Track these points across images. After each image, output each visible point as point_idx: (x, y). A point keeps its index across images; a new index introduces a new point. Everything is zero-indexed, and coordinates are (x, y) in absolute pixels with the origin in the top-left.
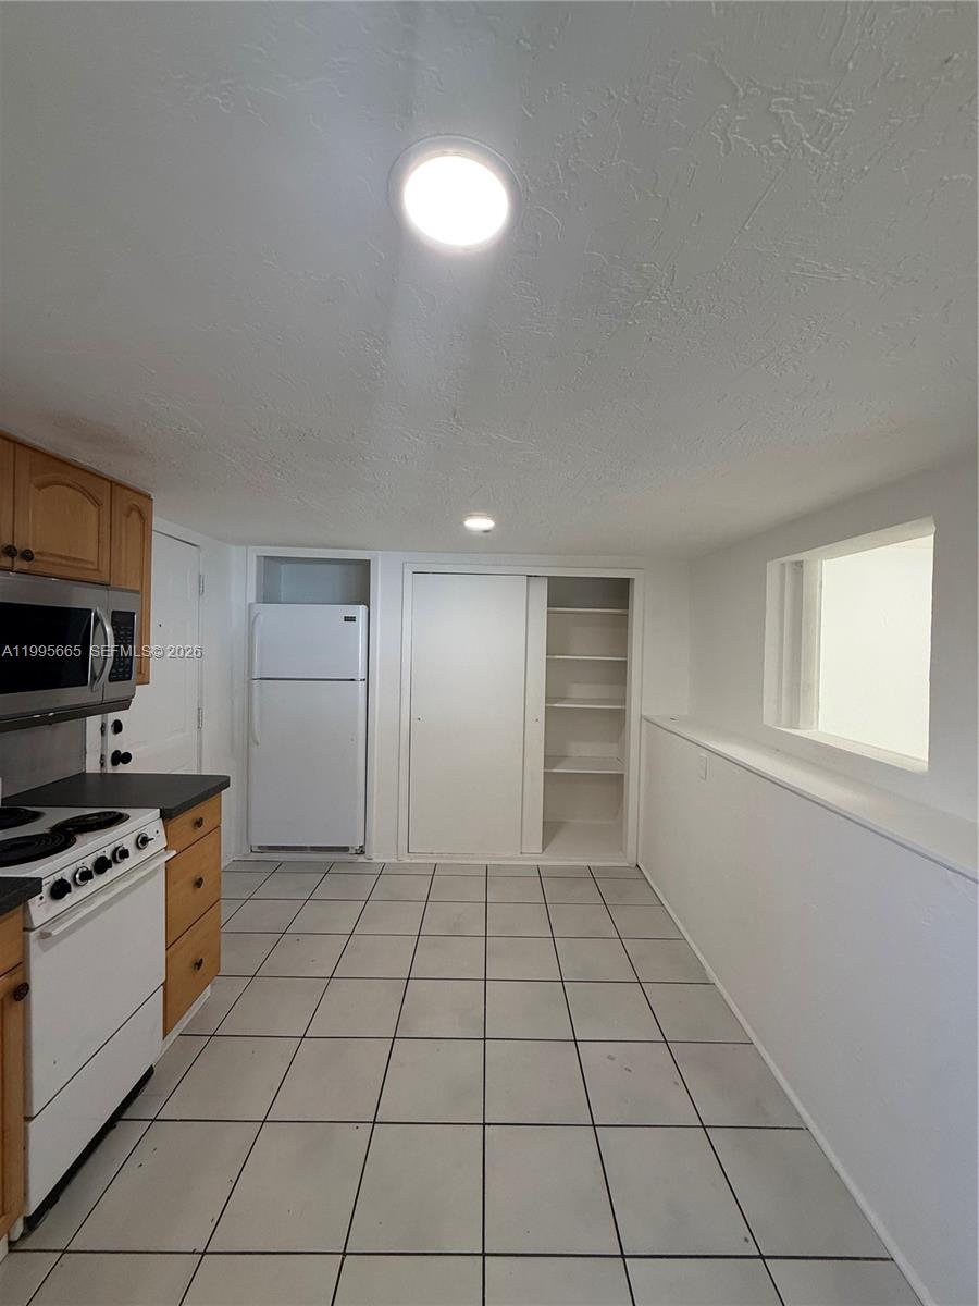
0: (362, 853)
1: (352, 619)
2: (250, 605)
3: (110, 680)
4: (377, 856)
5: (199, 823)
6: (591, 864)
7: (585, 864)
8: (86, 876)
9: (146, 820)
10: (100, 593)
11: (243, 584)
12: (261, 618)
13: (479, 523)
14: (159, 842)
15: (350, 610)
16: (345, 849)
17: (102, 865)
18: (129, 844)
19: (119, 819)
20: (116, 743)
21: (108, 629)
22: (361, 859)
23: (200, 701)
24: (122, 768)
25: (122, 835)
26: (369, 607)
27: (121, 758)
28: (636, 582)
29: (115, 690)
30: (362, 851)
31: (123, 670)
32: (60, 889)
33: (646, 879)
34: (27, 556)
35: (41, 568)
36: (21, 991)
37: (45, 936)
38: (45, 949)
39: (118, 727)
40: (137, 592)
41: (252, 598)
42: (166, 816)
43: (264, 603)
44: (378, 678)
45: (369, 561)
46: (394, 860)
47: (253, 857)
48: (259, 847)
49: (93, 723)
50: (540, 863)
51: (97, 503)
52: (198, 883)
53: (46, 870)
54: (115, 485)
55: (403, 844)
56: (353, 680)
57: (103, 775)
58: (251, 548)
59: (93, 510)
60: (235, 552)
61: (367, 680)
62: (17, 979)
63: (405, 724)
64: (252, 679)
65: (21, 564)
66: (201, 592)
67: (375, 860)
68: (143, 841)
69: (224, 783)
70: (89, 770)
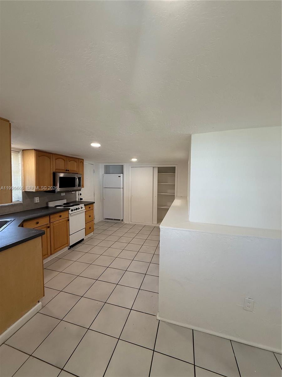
0: (123, 221)
1: (120, 177)
3: (78, 186)
4: (125, 221)
5: (90, 208)
8: (75, 210)
9: (83, 205)
10: (77, 175)
11: (102, 171)
12: (105, 177)
13: (134, 160)
14: (84, 208)
15: (119, 175)
16: (119, 220)
17: (77, 209)
18: (80, 207)
19: (79, 205)
20: (81, 197)
21: (78, 180)
22: (122, 222)
23: (94, 191)
24: (81, 200)
25: (79, 206)
26: (123, 174)
27: (81, 199)
28: (176, 167)
29: (79, 188)
30: (122, 220)
31: (79, 185)
32: (72, 210)
34: (68, 171)
35: (70, 172)
36: (69, 220)
37: (71, 215)
38: (71, 217)
39: (81, 194)
40: (81, 174)
41: (103, 173)
42: (85, 205)
43: (106, 174)
44: (125, 188)
45: (123, 165)
46: (128, 223)
47: (104, 220)
49: (77, 192)
50: (156, 225)
51: (76, 162)
52: (90, 216)
53: (71, 208)
54: (79, 159)
55: (130, 220)
56: (121, 188)
57: (79, 201)
58: (103, 164)
59: (76, 163)
60: (100, 165)
61: (123, 188)
62: (68, 219)
63: (130, 197)
64: (104, 188)
65: (68, 172)
66: (94, 172)
68: (82, 208)
69: (94, 203)
70: (77, 200)
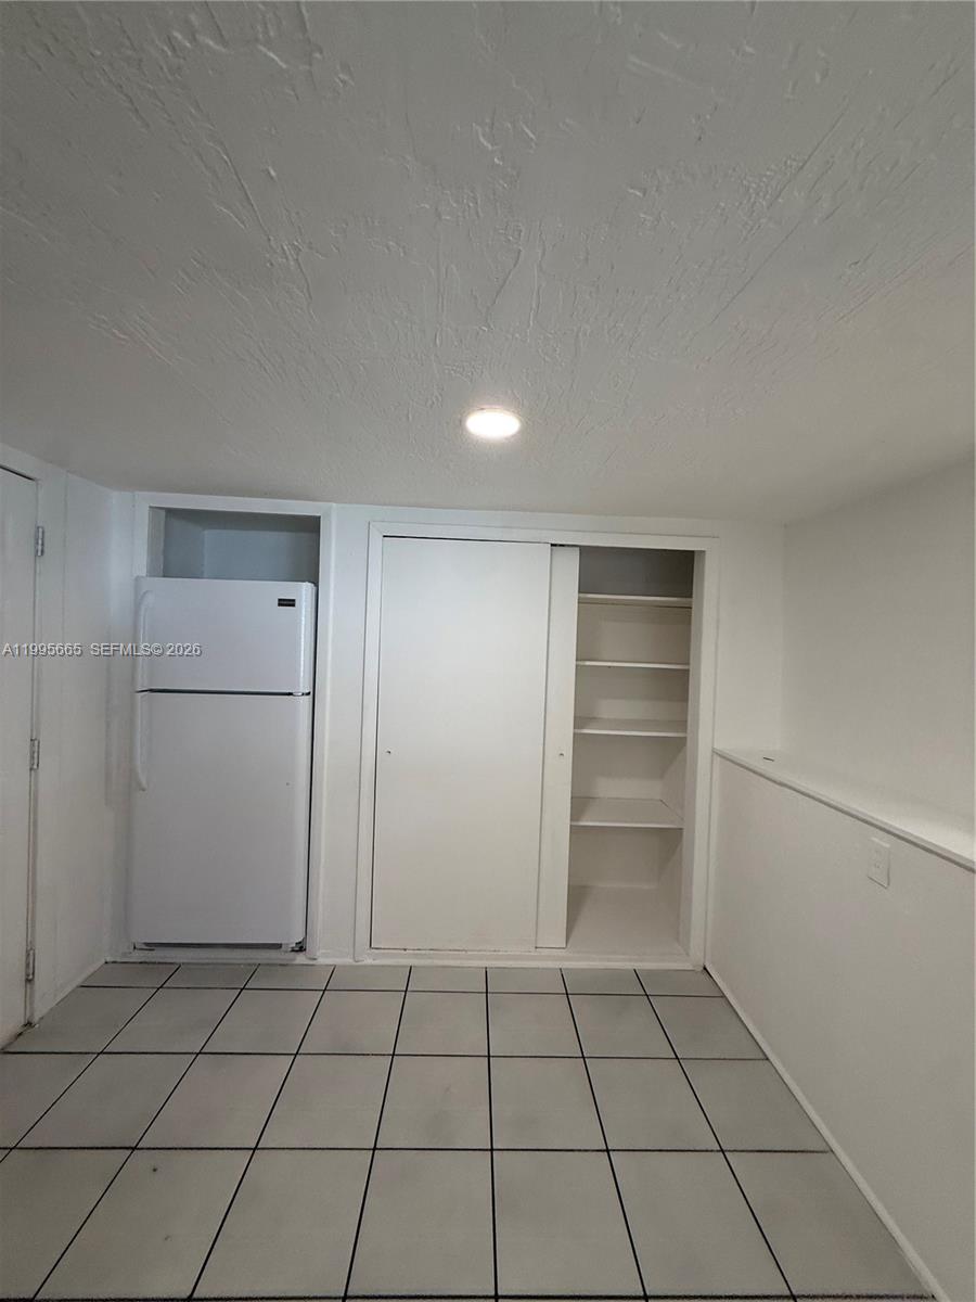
0: (302, 950)
1: (290, 603)
2: (137, 579)
4: (325, 954)
6: (638, 966)
7: (630, 966)
11: (129, 551)
12: (150, 600)
13: (496, 425)
15: (288, 589)
16: (278, 946)
22: (300, 959)
26: (316, 584)
28: (708, 557)
30: (301, 948)
33: (724, 996)
41: (140, 567)
43: (164, 575)
44: (328, 692)
45: (319, 517)
46: (349, 961)
47: (137, 956)
48: (147, 944)
50: (566, 965)
55: (363, 936)
56: (290, 694)
58: (140, 495)
60: (116, 499)
61: (312, 694)
63: (369, 760)
64: (137, 691)
66: (40, 552)
67: (321, 961)
